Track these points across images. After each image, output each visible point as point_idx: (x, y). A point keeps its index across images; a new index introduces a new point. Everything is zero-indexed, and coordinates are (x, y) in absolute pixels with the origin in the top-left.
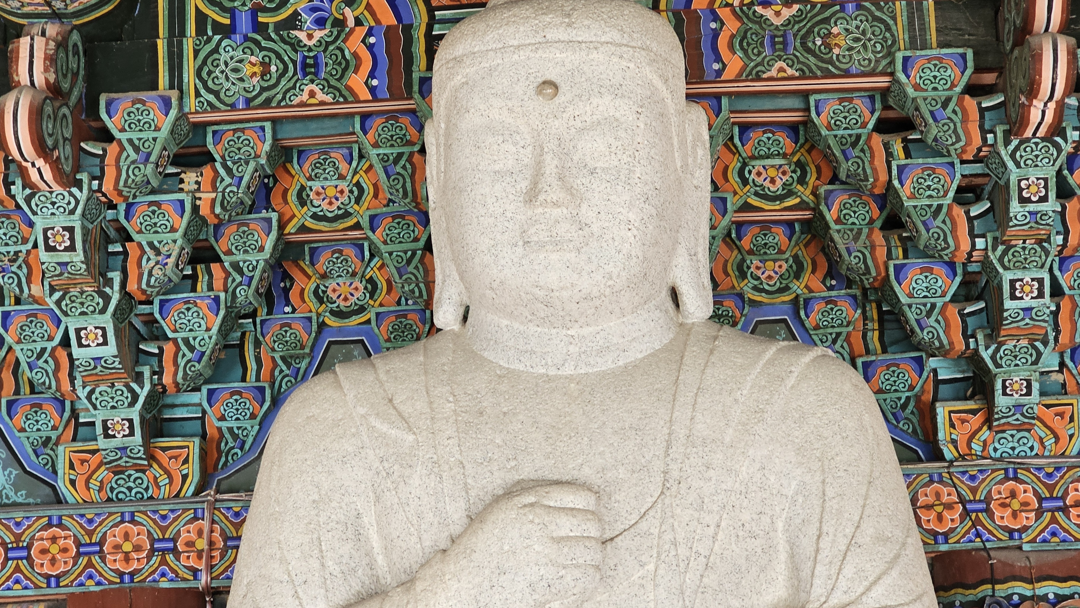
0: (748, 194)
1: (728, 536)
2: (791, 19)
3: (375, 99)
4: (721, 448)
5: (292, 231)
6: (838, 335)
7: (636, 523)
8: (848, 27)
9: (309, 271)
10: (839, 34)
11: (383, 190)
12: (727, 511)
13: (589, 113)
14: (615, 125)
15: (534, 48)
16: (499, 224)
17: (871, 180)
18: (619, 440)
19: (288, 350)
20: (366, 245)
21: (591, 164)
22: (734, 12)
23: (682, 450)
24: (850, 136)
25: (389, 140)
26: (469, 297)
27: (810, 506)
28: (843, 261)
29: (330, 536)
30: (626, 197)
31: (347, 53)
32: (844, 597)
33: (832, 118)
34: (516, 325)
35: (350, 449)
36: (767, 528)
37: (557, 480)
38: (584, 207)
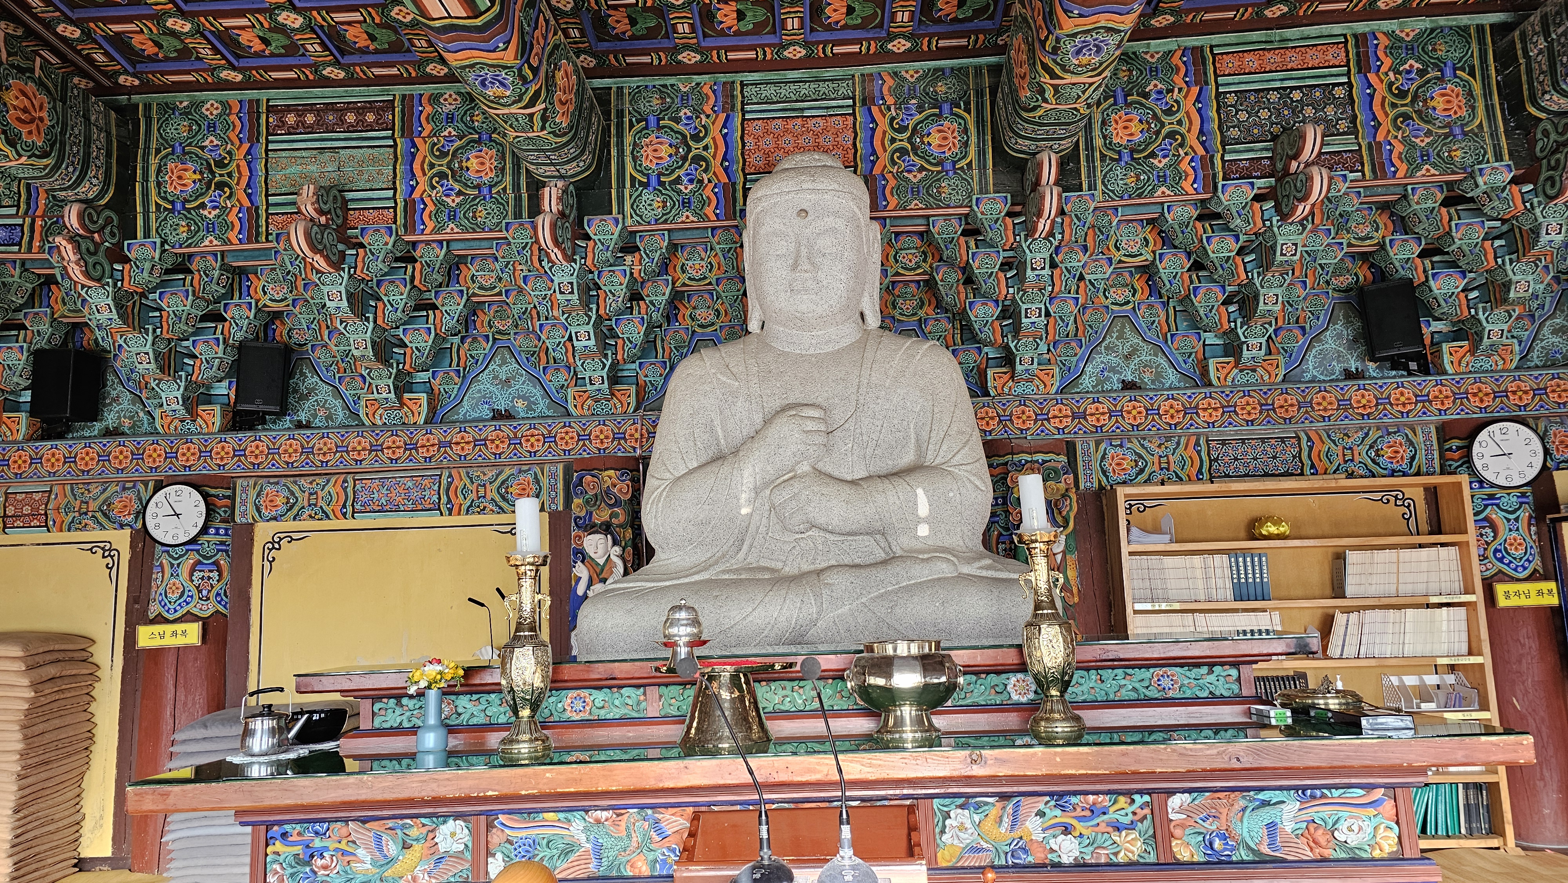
0: (898, 268)
1: (887, 431)
2: (921, 179)
3: (718, 220)
4: (884, 389)
5: (679, 286)
6: (941, 336)
7: (844, 424)
8: (949, 183)
9: (688, 306)
10: (945, 187)
11: (723, 266)
12: (886, 419)
13: (823, 226)
14: (835, 232)
15: (796, 193)
16: (778, 282)
17: (959, 260)
18: (835, 385)
19: (678, 344)
20: (715, 293)
21: (824, 251)
22: (893, 176)
23: (865, 390)
24: (949, 238)
25: (725, 241)
26: (764, 317)
27: (926, 417)
28: (944, 300)
29: (699, 431)
30: (840, 267)
31: (704, 197)
32: (942, 460)
33: (940, 229)
34: (787, 330)
35: (708, 390)
36: (905, 427)
37: (806, 404)
38: (820, 273)
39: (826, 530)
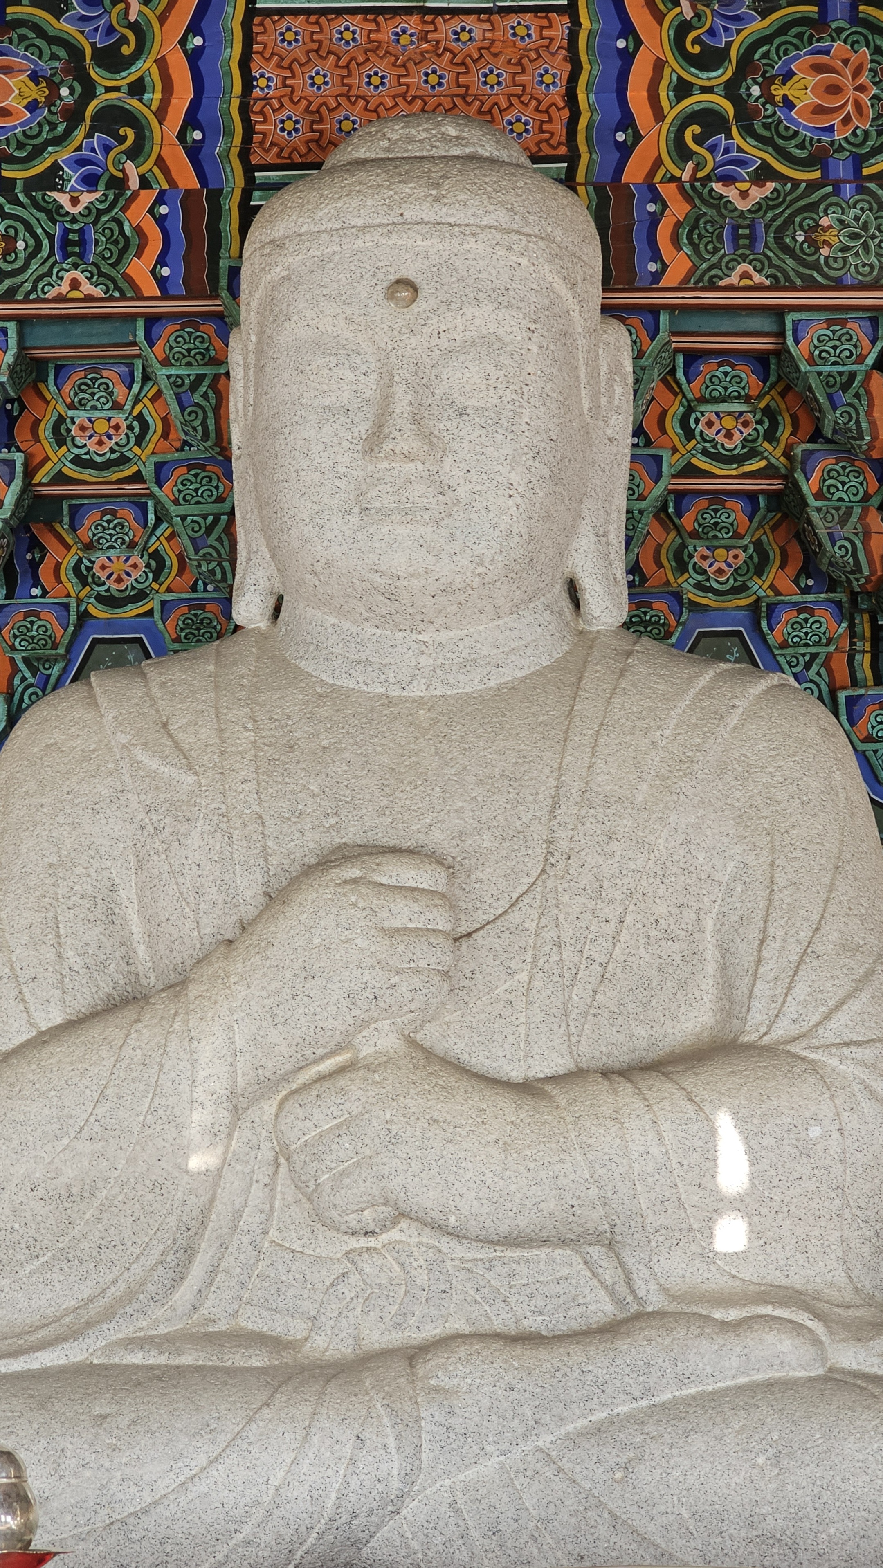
0: (693, 452)
1: (635, 937)
2: (762, 202)
3: (166, 295)
4: (630, 810)
5: (44, 481)
6: (814, 656)
7: (506, 912)
8: (843, 217)
9: (69, 539)
10: (830, 227)
11: (175, 426)
12: (634, 901)
13: (461, 328)
14: (496, 347)
15: (385, 231)
16: (326, 482)
17: (868, 438)
18: (485, 793)
19: (33, 649)
20: (150, 504)
21: (460, 402)
22: (681, 189)
23: (574, 811)
24: (840, 374)
25: (185, 356)
26: (283, 584)
27: (752, 898)
28: (825, 551)
29: (71, 916)
30: (507, 450)
31: (126, 227)
32: (793, 1027)
33: (816, 347)
34: (346, 625)
35: (105, 792)
36: (690, 927)
37: (394, 847)
38: (448, 461)
39: (438, 1228)
